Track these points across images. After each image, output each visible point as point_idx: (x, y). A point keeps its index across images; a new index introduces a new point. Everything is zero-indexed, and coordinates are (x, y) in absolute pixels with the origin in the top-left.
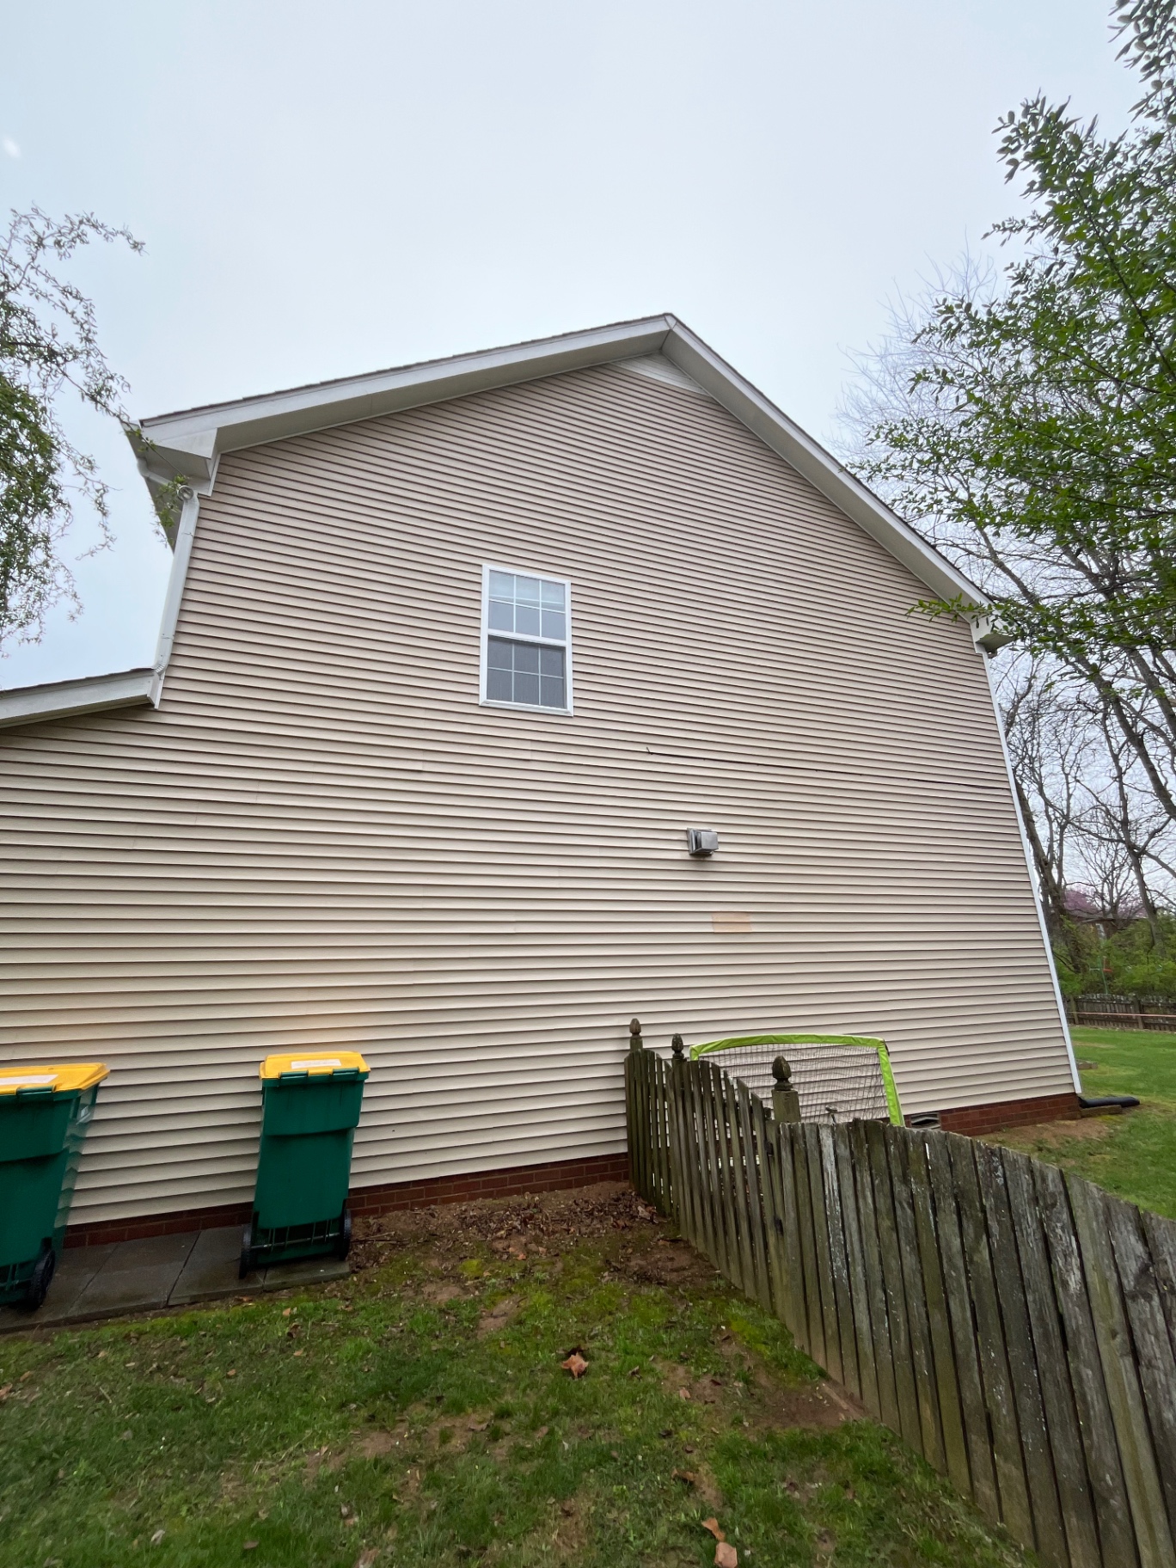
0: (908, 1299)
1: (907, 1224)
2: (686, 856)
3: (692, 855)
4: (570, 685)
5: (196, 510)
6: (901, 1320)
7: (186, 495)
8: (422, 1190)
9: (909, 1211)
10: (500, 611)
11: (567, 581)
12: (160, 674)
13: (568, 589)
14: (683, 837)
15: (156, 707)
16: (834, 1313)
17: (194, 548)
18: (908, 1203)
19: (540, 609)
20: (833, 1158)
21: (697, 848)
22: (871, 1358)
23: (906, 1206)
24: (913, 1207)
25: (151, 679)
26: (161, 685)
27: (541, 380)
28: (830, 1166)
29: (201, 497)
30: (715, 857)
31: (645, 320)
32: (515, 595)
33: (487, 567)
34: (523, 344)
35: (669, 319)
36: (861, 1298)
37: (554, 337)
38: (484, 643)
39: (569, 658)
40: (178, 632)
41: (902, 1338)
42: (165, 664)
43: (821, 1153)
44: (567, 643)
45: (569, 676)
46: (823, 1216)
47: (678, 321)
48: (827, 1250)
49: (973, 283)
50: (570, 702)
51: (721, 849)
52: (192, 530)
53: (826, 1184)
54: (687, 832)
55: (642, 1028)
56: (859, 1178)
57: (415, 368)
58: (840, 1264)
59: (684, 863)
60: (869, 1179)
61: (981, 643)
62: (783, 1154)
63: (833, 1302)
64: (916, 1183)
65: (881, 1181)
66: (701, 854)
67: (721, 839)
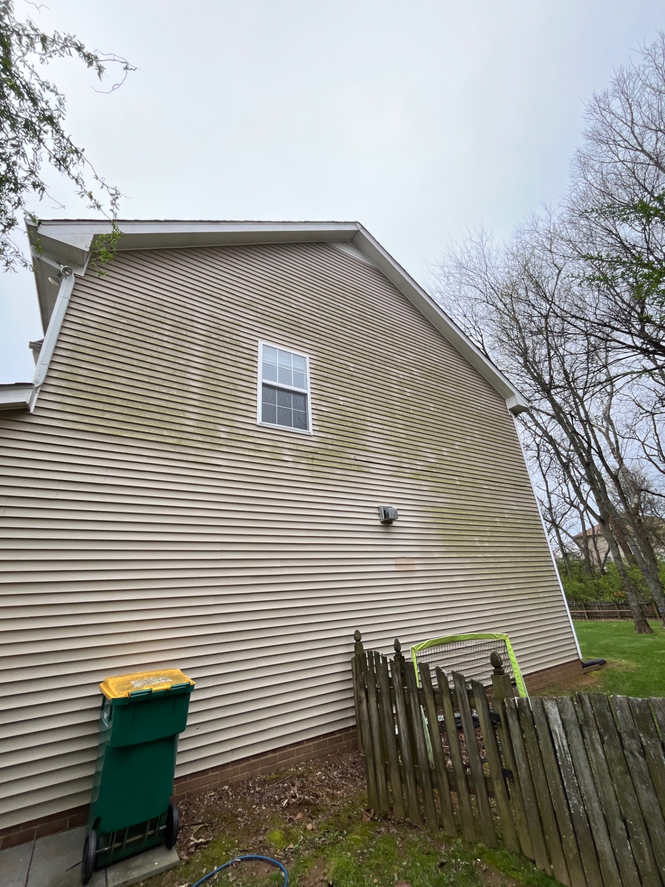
0: (649, 826)
1: (641, 768)
2: (378, 523)
3: (382, 522)
4: (310, 416)
5: (73, 282)
6: (643, 843)
7: (67, 273)
8: (217, 774)
9: (641, 759)
10: (269, 369)
11: (307, 356)
12: (37, 388)
13: (308, 361)
14: (376, 511)
15: (32, 410)
16: (574, 840)
17: (69, 307)
18: (640, 753)
19: (292, 370)
20: (560, 722)
21: (385, 517)
22: (616, 875)
23: (637, 755)
24: (644, 754)
25: (31, 391)
26: (36, 396)
27: (291, 244)
28: (557, 728)
29: (77, 277)
30: (395, 524)
31: (346, 223)
32: (278, 361)
33: (261, 343)
34: (283, 222)
35: (358, 224)
36: (600, 828)
37: (300, 222)
38: (260, 388)
39: (309, 401)
40: (52, 362)
41: (647, 857)
42: (41, 382)
43: (547, 719)
44: (308, 391)
45: (310, 411)
46: (555, 765)
47: (362, 227)
48: (561, 791)
49: (484, 239)
50: (311, 427)
51: (400, 518)
52: (68, 295)
53: (555, 741)
54: (378, 508)
55: (362, 636)
56: (587, 736)
57: (221, 223)
58: (576, 801)
59: (377, 527)
60: (598, 736)
61: (511, 410)
62: (510, 721)
63: (571, 832)
64: (645, 738)
65: (610, 737)
66: (387, 521)
67: (399, 513)
